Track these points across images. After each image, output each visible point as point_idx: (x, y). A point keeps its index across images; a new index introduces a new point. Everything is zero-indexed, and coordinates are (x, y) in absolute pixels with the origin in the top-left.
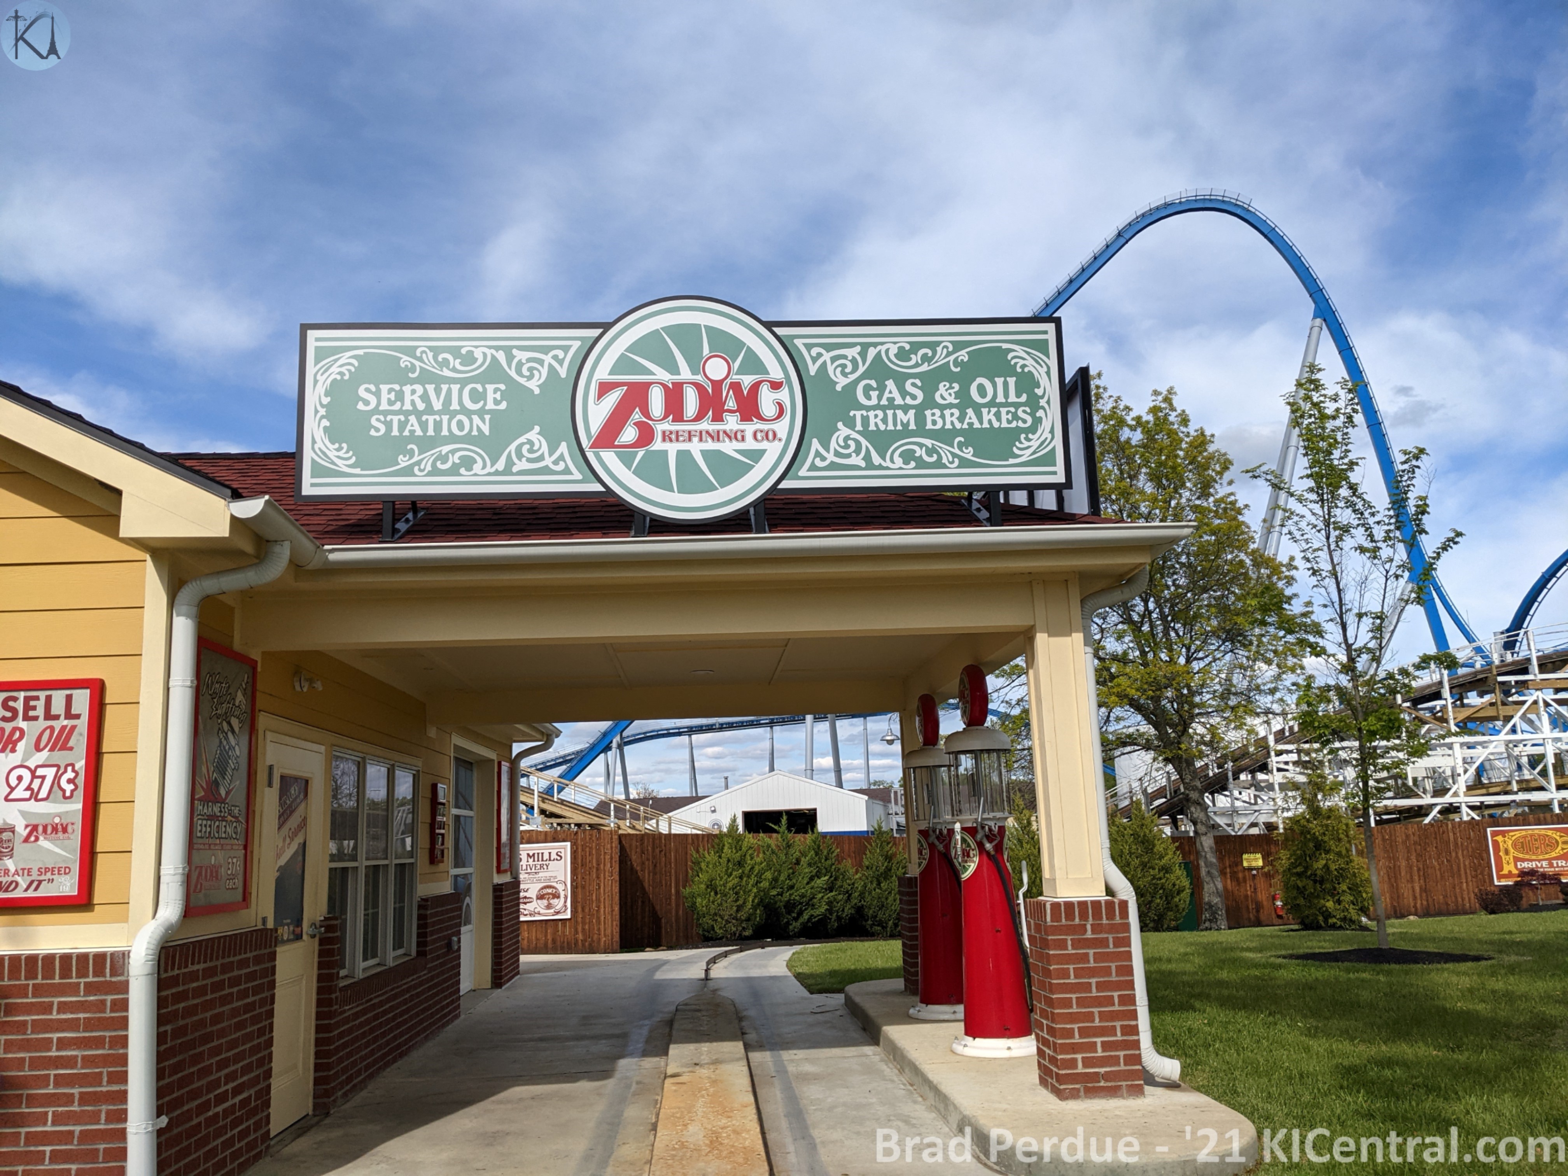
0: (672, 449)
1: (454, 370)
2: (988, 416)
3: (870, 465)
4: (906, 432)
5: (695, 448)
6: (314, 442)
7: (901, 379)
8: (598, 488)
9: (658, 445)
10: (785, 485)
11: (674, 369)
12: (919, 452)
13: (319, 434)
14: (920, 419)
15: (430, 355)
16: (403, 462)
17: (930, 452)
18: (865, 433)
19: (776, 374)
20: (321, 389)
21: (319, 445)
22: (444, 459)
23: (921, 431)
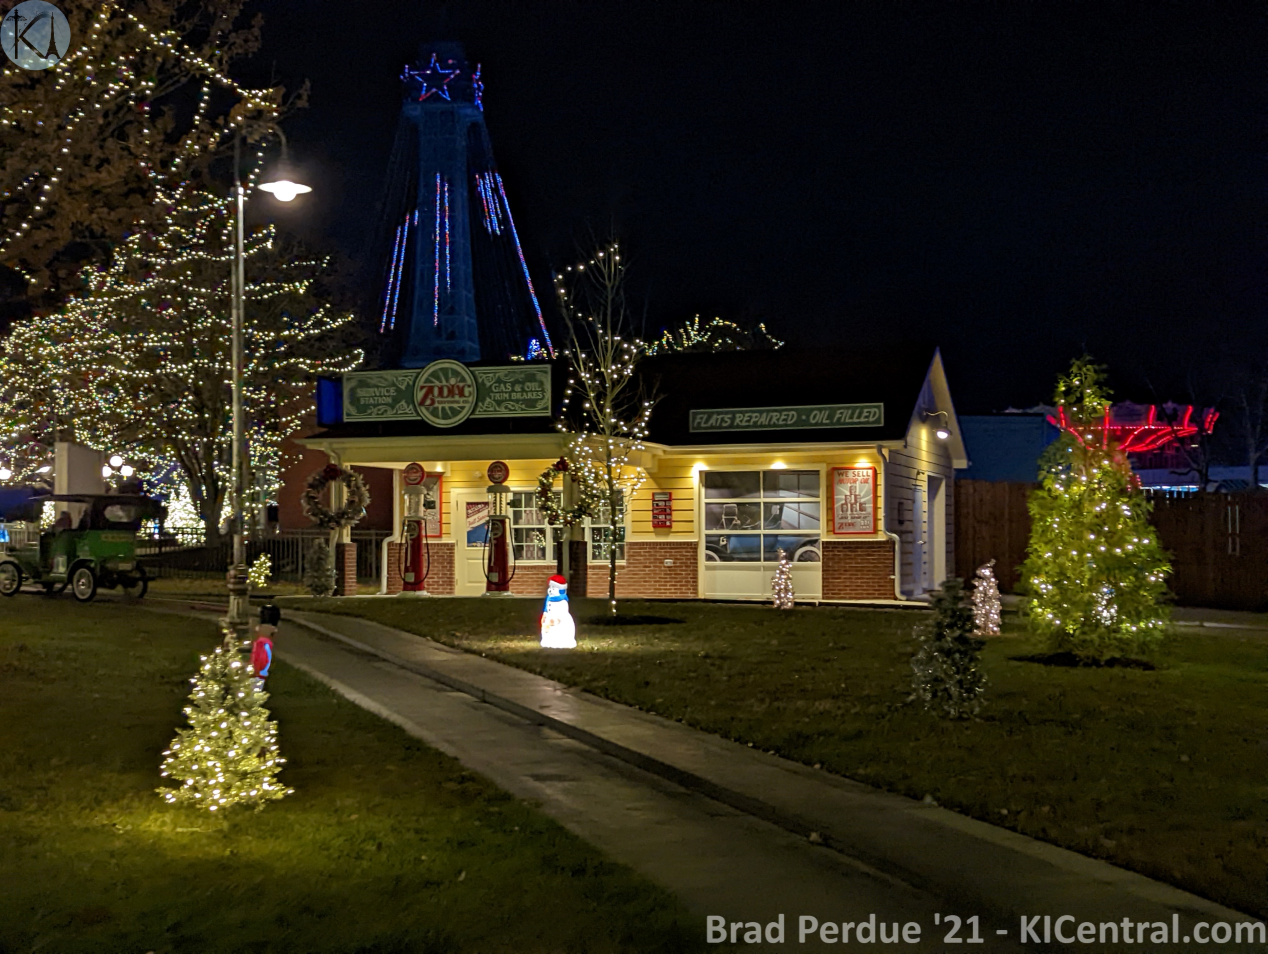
0: (440, 406)
2: (529, 394)
3: (496, 411)
4: (506, 400)
5: (447, 406)
7: (505, 383)
8: (419, 418)
9: (436, 405)
10: (472, 417)
11: (441, 382)
12: (510, 406)
14: (510, 396)
16: (369, 411)
17: (513, 406)
18: (494, 400)
19: (469, 382)
22: (379, 410)
23: (511, 400)
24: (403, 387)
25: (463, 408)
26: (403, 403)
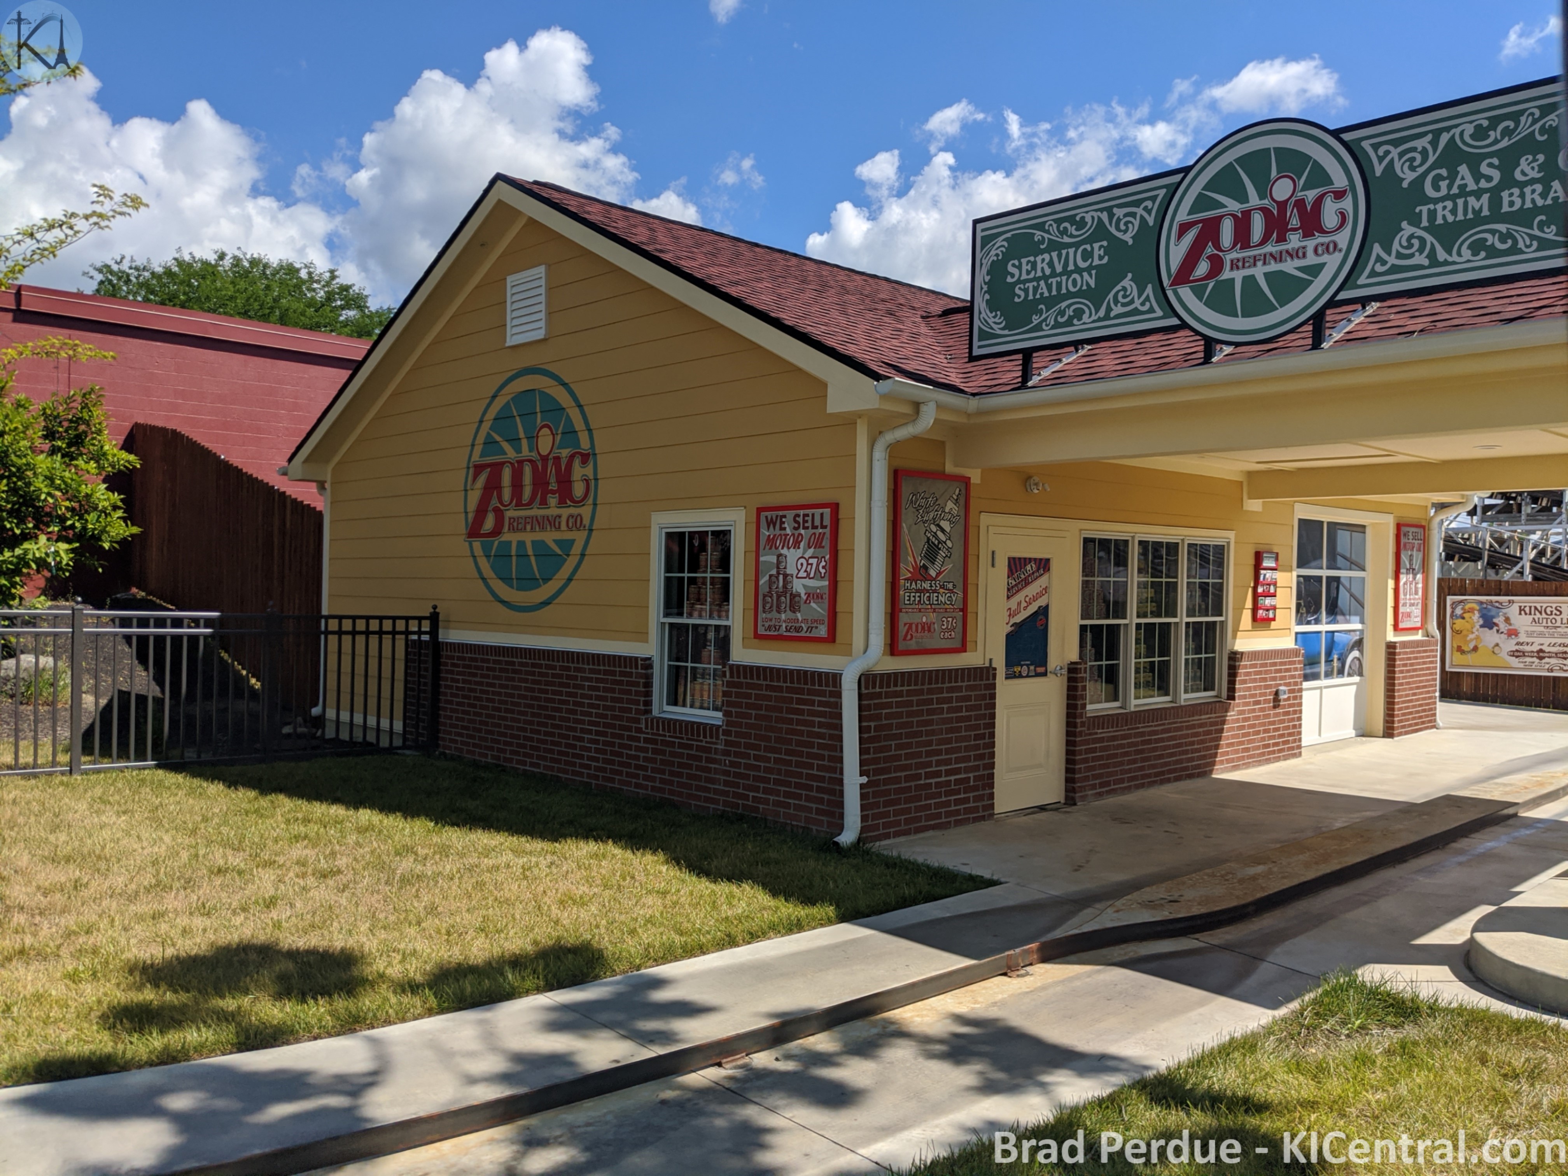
0: (1238, 276)
1: (1072, 236)
6: (980, 313)
9: (1226, 274)
13: (983, 306)
15: (1055, 226)
20: (985, 270)
21: (983, 315)
24: (1128, 238)
25: (1315, 270)
26: (1127, 282)
